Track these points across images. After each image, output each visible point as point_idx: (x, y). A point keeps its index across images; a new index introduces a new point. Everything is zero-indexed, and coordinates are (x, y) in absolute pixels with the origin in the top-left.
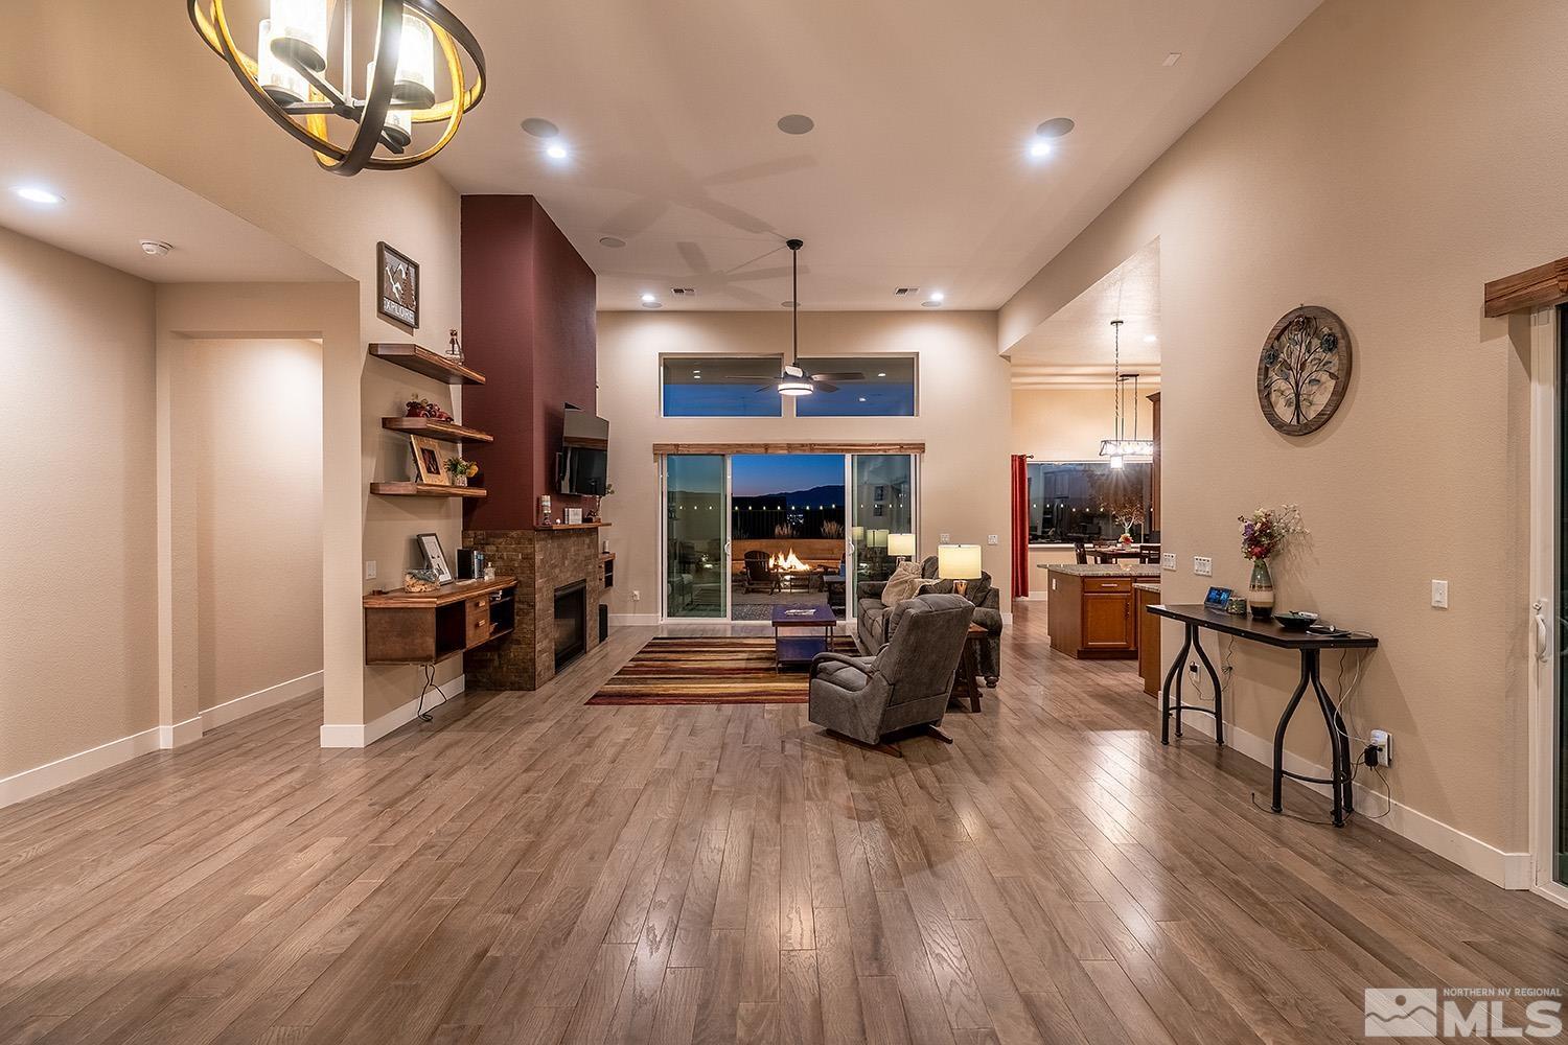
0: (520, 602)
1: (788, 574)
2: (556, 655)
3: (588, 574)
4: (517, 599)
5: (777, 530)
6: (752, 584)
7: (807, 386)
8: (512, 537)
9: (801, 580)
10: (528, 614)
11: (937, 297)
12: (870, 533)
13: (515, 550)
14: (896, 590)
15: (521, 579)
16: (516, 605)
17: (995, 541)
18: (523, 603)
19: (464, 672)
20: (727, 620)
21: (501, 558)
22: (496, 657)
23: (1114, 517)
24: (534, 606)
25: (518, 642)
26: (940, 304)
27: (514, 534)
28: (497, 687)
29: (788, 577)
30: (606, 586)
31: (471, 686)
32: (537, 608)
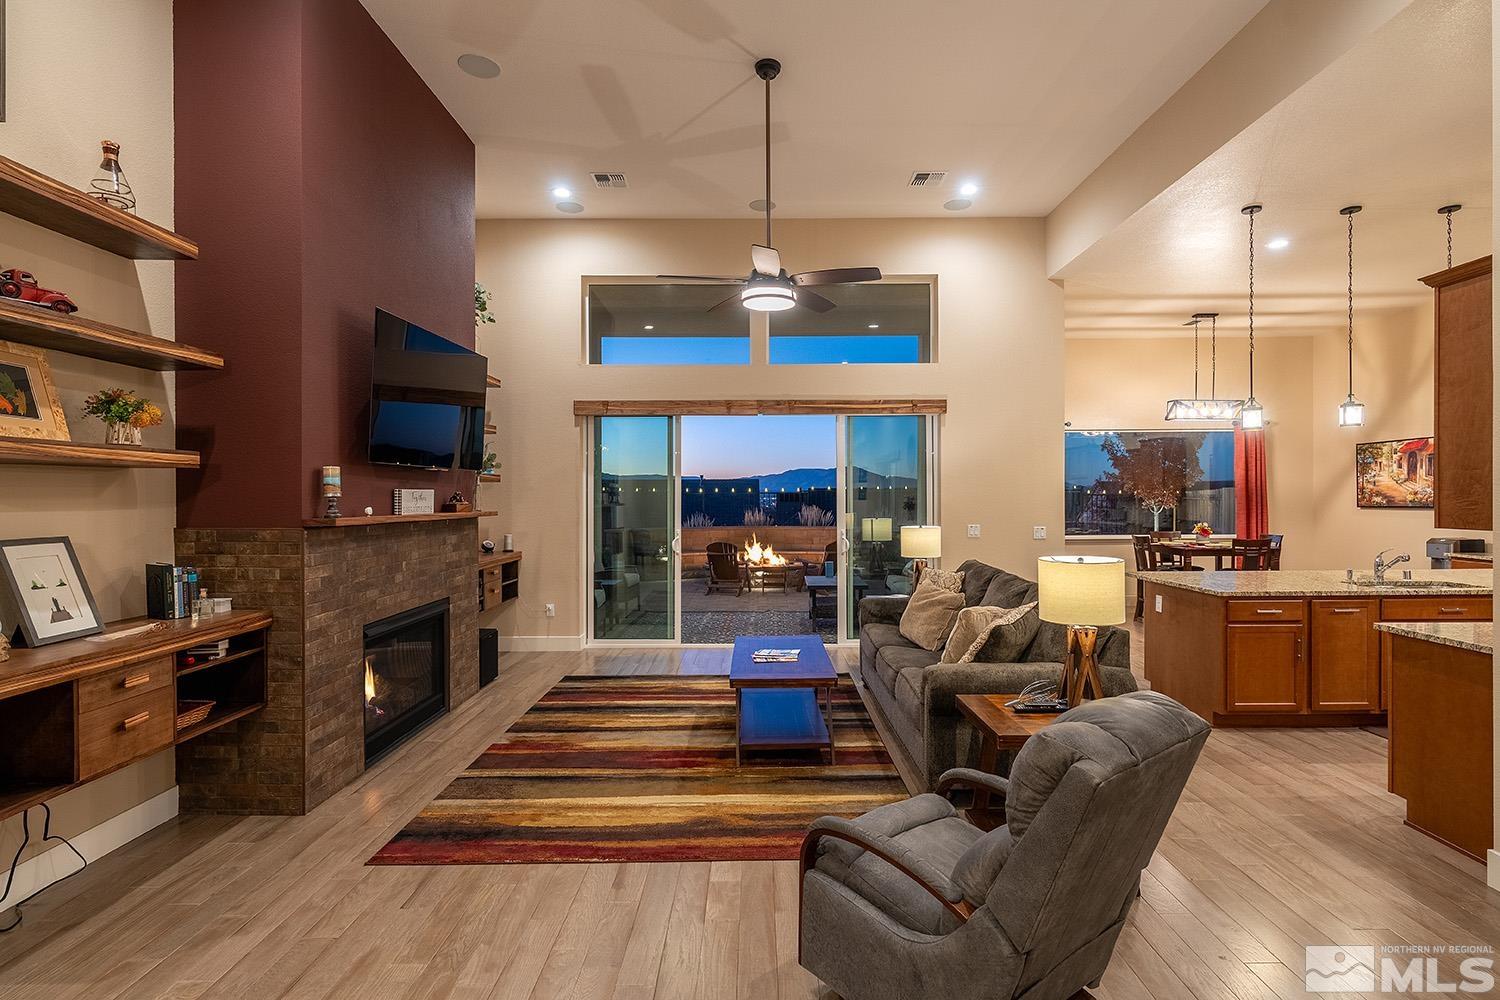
0: (277, 655)
1: (759, 570)
2: (367, 737)
3: (456, 589)
4: (271, 650)
5: (748, 516)
6: (716, 583)
7: (788, 292)
8: (264, 540)
9: (775, 577)
10: (290, 677)
11: (969, 189)
12: (867, 523)
13: (268, 563)
14: (925, 615)
15: (280, 615)
16: (271, 662)
17: (1043, 534)
18: (282, 658)
19: (178, 781)
20: (676, 643)
21: (245, 576)
22: (234, 756)
23: (1141, 500)
24: (301, 665)
25: (274, 728)
26: (969, 204)
27: (267, 534)
28: (236, 807)
29: (760, 574)
30: (504, 600)
31: (190, 806)
32: (307, 667)
